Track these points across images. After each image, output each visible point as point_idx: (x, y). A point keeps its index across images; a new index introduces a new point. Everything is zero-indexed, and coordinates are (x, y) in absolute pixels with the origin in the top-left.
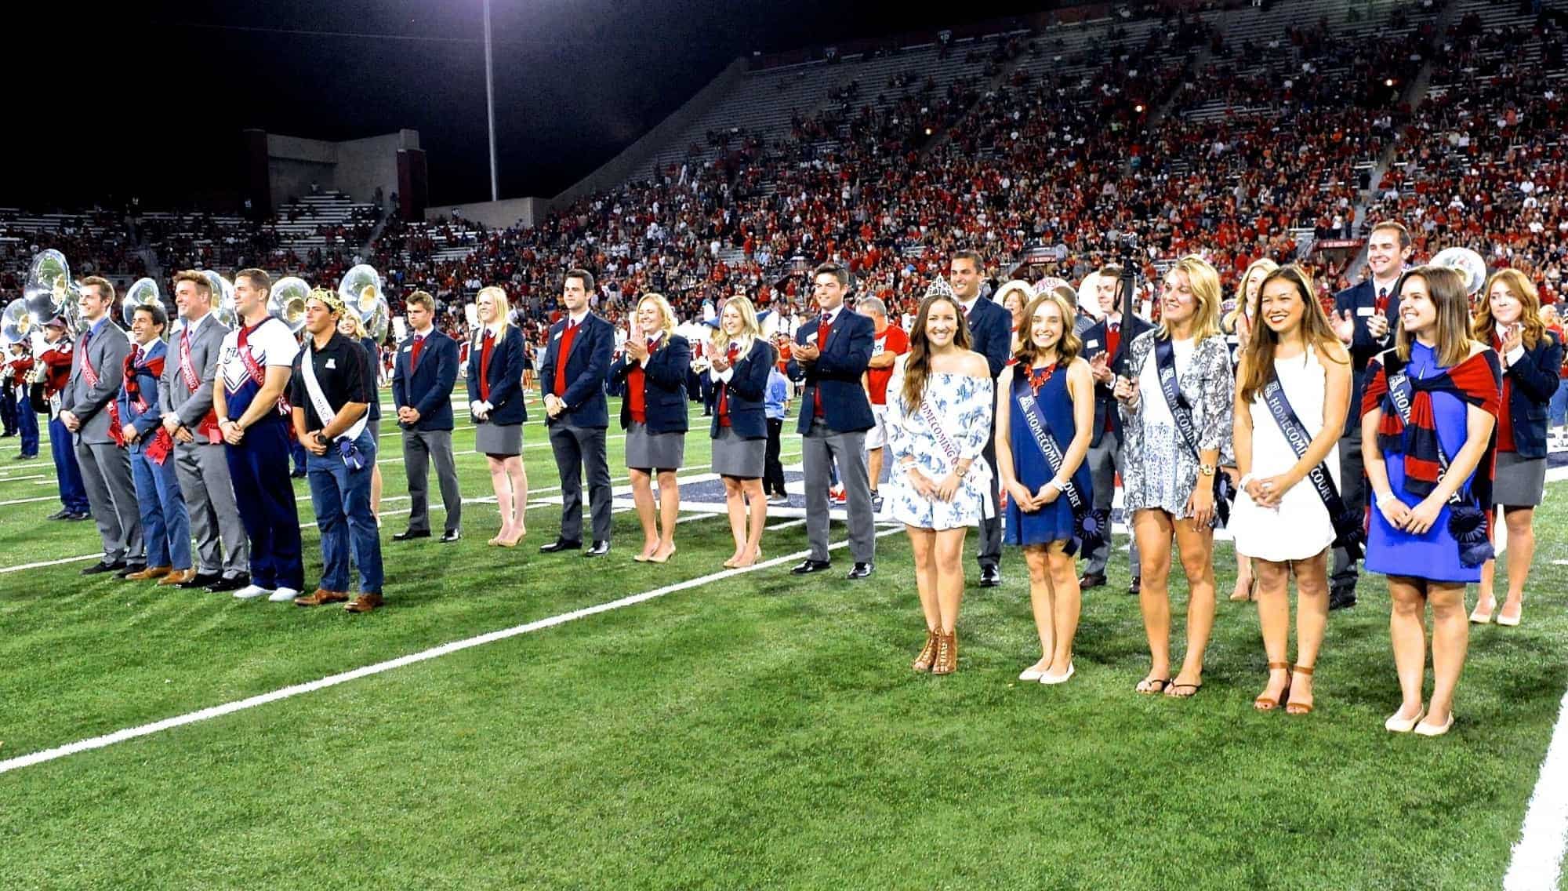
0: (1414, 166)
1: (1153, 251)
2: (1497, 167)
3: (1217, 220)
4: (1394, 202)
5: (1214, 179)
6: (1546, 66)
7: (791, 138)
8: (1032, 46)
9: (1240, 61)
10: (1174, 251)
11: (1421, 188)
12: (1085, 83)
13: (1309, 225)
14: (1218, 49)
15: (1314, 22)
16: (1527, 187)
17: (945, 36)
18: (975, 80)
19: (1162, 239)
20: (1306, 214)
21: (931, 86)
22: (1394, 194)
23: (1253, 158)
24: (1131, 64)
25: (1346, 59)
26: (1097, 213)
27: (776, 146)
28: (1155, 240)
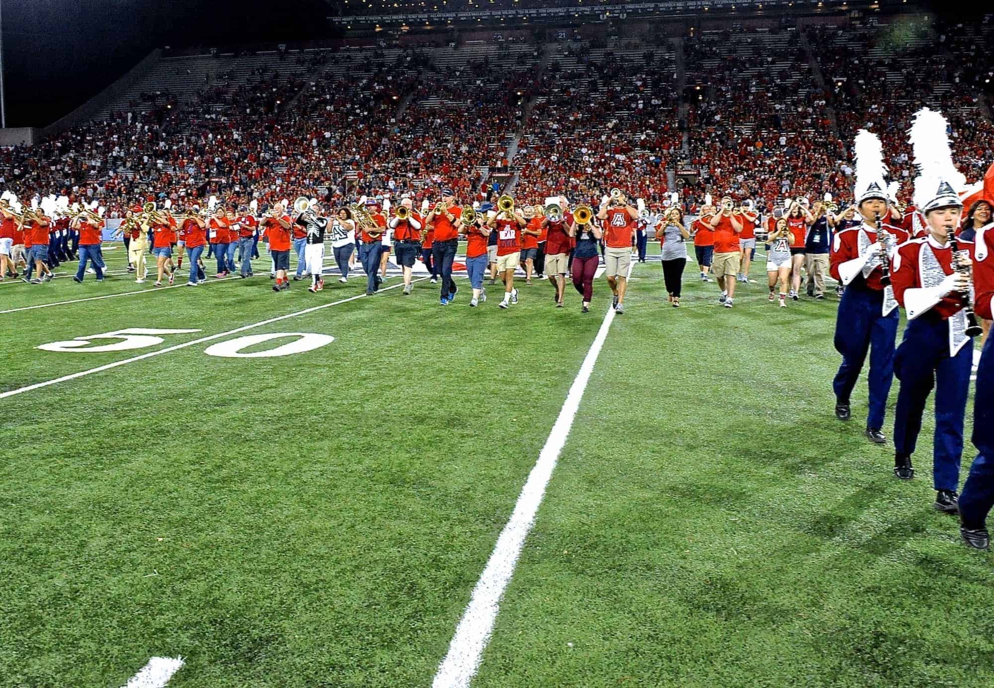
0: (533, 137)
1: (410, 175)
2: (571, 140)
3: (441, 161)
4: (525, 155)
5: (437, 138)
6: (590, 91)
7: (195, 100)
8: (333, 58)
9: (445, 75)
10: (421, 175)
11: (537, 149)
12: (364, 81)
13: (486, 165)
14: (433, 68)
15: (481, 60)
16: (584, 150)
17: (282, 47)
18: (302, 74)
19: (414, 169)
20: (484, 160)
21: (277, 76)
22: (525, 151)
23: (456, 128)
24: (388, 73)
25: (497, 80)
26: (379, 153)
27: (187, 104)
28: (411, 169)
